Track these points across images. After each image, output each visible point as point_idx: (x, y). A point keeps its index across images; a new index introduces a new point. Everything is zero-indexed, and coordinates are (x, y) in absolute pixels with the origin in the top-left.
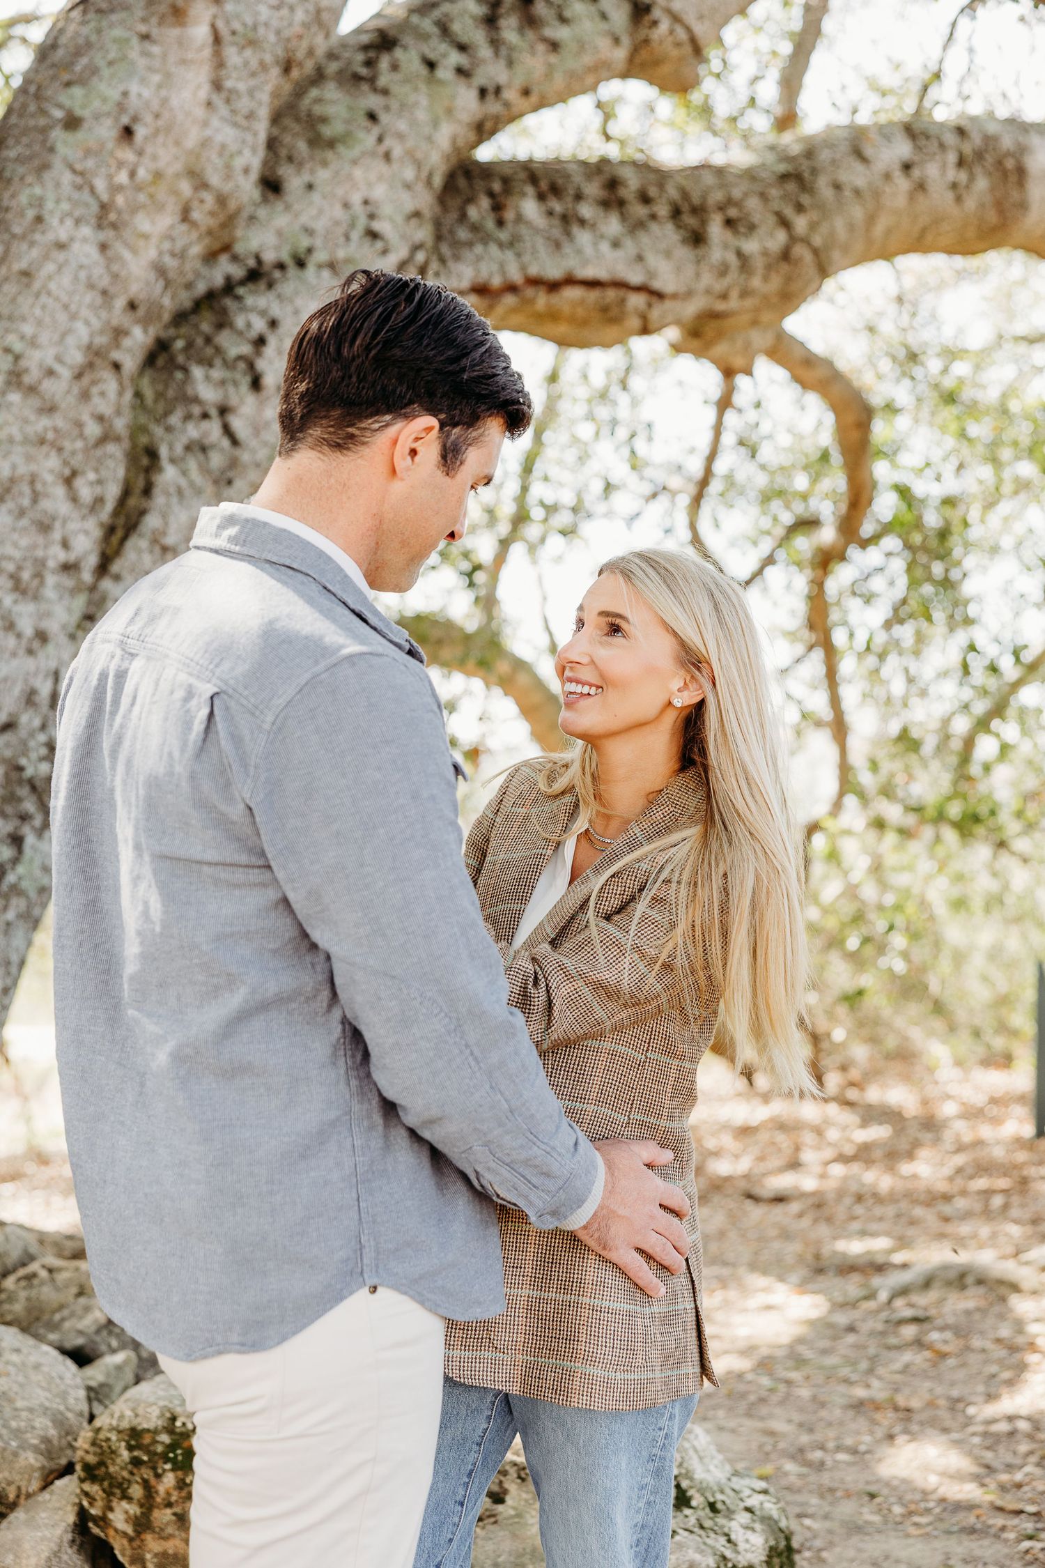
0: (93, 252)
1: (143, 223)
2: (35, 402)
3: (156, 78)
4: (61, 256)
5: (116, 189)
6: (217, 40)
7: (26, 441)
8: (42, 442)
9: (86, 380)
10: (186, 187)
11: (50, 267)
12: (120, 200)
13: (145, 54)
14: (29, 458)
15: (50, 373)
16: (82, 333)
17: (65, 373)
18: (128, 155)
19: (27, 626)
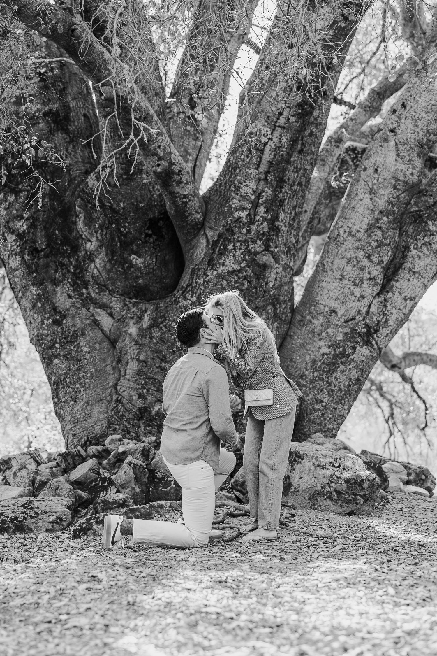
0: (369, 200)
1: (382, 192)
2: (355, 239)
3: (383, 156)
4: (361, 203)
5: (373, 184)
6: (396, 144)
7: (353, 248)
8: (358, 248)
9: (369, 232)
10: (393, 181)
11: (359, 205)
12: (375, 187)
13: (381, 150)
14: (355, 253)
15: (359, 231)
16: (367, 221)
17: (362, 231)
18: (376, 176)
19: (358, 294)
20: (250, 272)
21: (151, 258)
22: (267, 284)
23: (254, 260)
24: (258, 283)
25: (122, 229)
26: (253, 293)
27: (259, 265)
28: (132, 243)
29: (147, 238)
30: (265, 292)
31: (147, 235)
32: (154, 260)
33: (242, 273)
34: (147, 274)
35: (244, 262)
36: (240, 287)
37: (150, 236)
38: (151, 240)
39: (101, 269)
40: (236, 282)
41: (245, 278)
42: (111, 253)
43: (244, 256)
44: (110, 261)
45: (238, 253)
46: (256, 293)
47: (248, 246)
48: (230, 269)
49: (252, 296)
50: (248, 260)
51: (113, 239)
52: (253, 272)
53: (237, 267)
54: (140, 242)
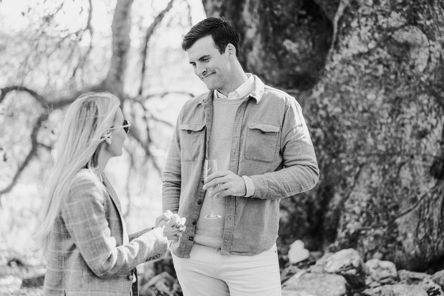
20: (384, 53)
21: (307, 43)
22: (412, 67)
23: (390, 37)
24: (399, 68)
25: (276, 12)
26: (391, 80)
27: (399, 45)
28: (285, 27)
29: (301, 20)
30: (410, 78)
31: (300, 17)
32: (311, 44)
33: (373, 56)
34: (305, 60)
35: (373, 42)
36: (374, 73)
37: (305, 17)
38: (306, 21)
39: (257, 57)
40: (366, 67)
41: (380, 61)
42: (266, 39)
43: (373, 34)
44: (264, 48)
45: (364, 30)
46: (396, 80)
47: (377, 21)
48: (356, 52)
49: (389, 84)
50: (378, 39)
51: (266, 24)
52: (389, 53)
53: (363, 49)
54: (293, 25)
